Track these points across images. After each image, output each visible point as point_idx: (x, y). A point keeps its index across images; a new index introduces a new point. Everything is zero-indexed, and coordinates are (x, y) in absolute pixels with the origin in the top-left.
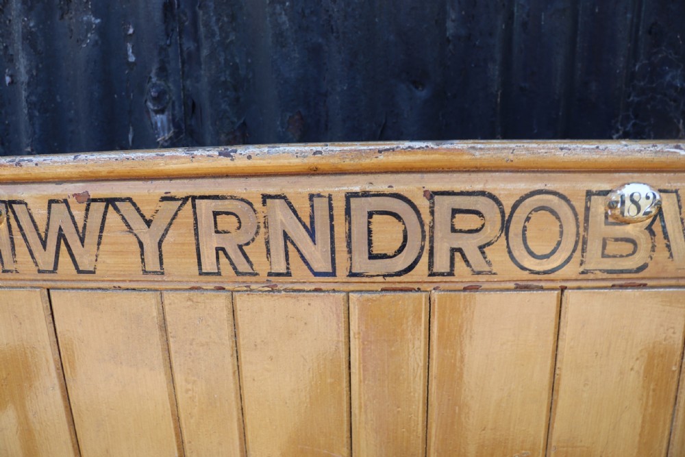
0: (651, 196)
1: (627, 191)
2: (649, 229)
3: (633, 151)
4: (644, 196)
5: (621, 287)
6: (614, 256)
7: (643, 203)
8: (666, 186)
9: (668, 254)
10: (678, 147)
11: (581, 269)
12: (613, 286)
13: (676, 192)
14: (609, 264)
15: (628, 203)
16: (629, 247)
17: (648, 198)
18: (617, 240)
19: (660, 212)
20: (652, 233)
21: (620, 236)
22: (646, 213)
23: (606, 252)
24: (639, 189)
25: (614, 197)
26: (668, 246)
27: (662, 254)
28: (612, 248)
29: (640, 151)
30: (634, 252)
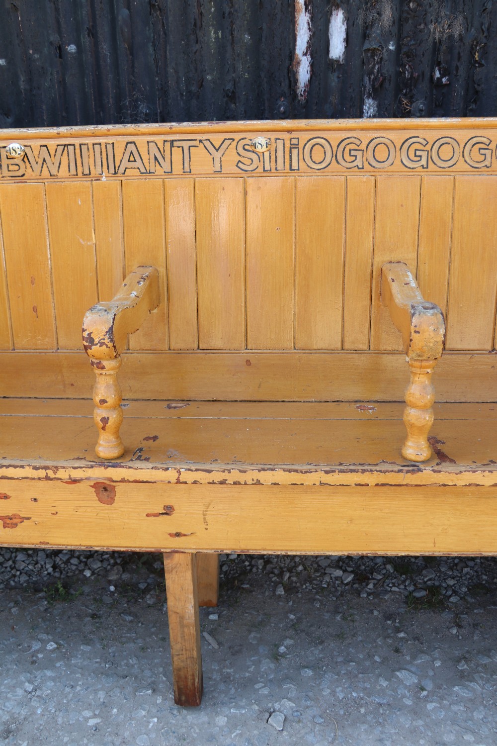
0: (20, 148)
1: (11, 146)
2: (23, 160)
3: (12, 132)
4: (17, 148)
5: (18, 183)
6: (12, 171)
7: (17, 150)
8: (26, 144)
9: (31, 170)
10: (28, 130)
11: (1, 176)
12: (15, 183)
13: (30, 146)
14: (11, 174)
15: (12, 150)
16: (17, 168)
17: (18, 148)
18: (12, 165)
19: (26, 154)
20: (24, 162)
21: (13, 163)
22: (19, 154)
23: (9, 169)
24: (15, 145)
25: (7, 148)
26: (31, 167)
27: (29, 170)
28: (11, 168)
29: (14, 131)
30: (19, 169)
